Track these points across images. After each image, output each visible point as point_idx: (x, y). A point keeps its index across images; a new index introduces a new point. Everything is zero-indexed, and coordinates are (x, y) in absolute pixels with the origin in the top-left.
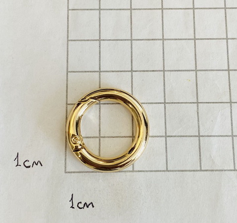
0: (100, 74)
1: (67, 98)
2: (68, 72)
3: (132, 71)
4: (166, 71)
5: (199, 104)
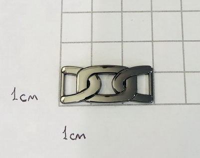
0: (92, 15)
1: (61, 37)
2: (62, 13)
3: (122, 12)
4: (154, 11)
5: (184, 42)
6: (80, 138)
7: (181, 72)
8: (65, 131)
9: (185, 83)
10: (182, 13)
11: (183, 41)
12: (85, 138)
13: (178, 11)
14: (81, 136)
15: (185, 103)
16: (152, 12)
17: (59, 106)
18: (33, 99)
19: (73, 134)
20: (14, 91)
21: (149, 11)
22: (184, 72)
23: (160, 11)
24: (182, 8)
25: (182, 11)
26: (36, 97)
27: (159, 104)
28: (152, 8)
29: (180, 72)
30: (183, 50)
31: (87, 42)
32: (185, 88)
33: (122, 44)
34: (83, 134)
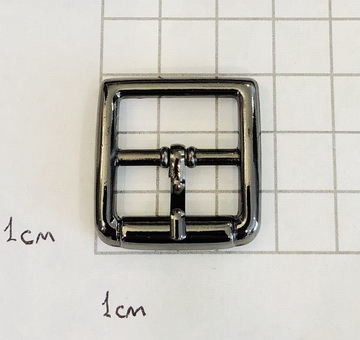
2: (102, 75)
3: (216, 74)
4: (278, 75)
5: (336, 135)
6: (134, 314)
7: (330, 191)
8: (106, 300)
9: (336, 213)
10: (332, 78)
11: (334, 132)
12: (144, 314)
13: (324, 75)
14: (138, 310)
15: (334, 250)
16: (274, 75)
17: (96, 253)
18: (45, 239)
19: (122, 307)
20: (10, 224)
21: (269, 75)
22: (336, 192)
23: (290, 75)
24: (332, 69)
25: (332, 75)
26: (51, 236)
27: (287, 253)
28: (274, 68)
29: (327, 192)
30: (334, 150)
31: (150, 132)
32: (336, 222)
33: (217, 137)
34: (142, 308)
